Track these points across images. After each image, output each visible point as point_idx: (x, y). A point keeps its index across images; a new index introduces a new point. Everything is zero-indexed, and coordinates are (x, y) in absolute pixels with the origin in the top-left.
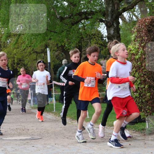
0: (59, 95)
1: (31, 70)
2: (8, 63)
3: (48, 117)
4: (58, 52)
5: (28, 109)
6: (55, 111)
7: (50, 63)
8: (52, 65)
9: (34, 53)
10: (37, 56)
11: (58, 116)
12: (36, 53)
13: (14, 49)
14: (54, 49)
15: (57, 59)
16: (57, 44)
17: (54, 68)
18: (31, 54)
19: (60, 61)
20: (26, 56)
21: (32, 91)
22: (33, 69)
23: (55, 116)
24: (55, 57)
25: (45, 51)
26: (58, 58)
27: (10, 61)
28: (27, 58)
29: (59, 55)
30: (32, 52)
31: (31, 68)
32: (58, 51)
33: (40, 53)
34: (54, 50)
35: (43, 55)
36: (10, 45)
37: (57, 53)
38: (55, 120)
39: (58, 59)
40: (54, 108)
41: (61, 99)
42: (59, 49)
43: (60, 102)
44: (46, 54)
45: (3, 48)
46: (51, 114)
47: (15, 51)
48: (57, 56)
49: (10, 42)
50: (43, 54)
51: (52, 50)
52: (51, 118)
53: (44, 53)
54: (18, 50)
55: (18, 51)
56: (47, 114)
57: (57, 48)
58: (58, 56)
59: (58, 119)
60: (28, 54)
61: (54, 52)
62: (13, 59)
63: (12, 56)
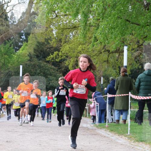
0: (135, 111)
1: (99, 76)
2: (69, 65)
3: (119, 141)
4: (138, 52)
5: (91, 128)
6: (129, 134)
7: (126, 67)
8: (128, 70)
9: (105, 52)
10: (109, 57)
11: (133, 141)
12: (108, 52)
13: (79, 45)
14: (134, 47)
15: (136, 62)
16: (138, 42)
17: (131, 74)
18: (101, 53)
19: (140, 65)
20: (94, 56)
21: (98, 104)
22: (101, 73)
23: (129, 140)
24: (133, 59)
25: (120, 50)
26: (137, 60)
27: (72, 61)
28: (95, 59)
29: (139, 56)
30: (103, 50)
31: (99, 71)
32: (138, 50)
33: (113, 53)
34: (133, 49)
35: (117, 56)
36: (74, 39)
37: (136, 54)
38: (129, 146)
39: (138, 62)
40: (129, 129)
41: (138, 118)
42: (140, 48)
43: (136, 122)
44: (121, 53)
45: (64, 43)
46: (123, 137)
47: (81, 48)
48: (136, 58)
49: (74, 36)
50: (117, 53)
51: (131, 48)
52: (124, 144)
53: (119, 53)
54: (84, 46)
55: (85, 48)
56: (117, 137)
57: (138, 47)
58: (138, 58)
59: (133, 145)
60: (96, 52)
61: (133, 51)
62: (76, 59)
63: (75, 54)
